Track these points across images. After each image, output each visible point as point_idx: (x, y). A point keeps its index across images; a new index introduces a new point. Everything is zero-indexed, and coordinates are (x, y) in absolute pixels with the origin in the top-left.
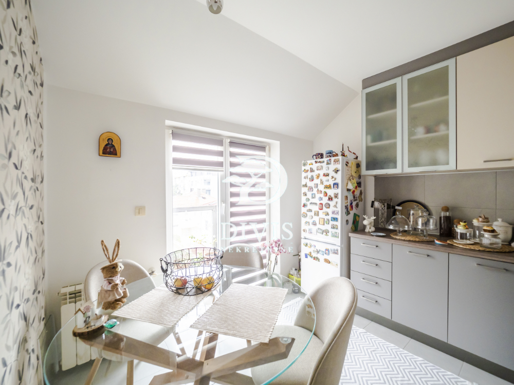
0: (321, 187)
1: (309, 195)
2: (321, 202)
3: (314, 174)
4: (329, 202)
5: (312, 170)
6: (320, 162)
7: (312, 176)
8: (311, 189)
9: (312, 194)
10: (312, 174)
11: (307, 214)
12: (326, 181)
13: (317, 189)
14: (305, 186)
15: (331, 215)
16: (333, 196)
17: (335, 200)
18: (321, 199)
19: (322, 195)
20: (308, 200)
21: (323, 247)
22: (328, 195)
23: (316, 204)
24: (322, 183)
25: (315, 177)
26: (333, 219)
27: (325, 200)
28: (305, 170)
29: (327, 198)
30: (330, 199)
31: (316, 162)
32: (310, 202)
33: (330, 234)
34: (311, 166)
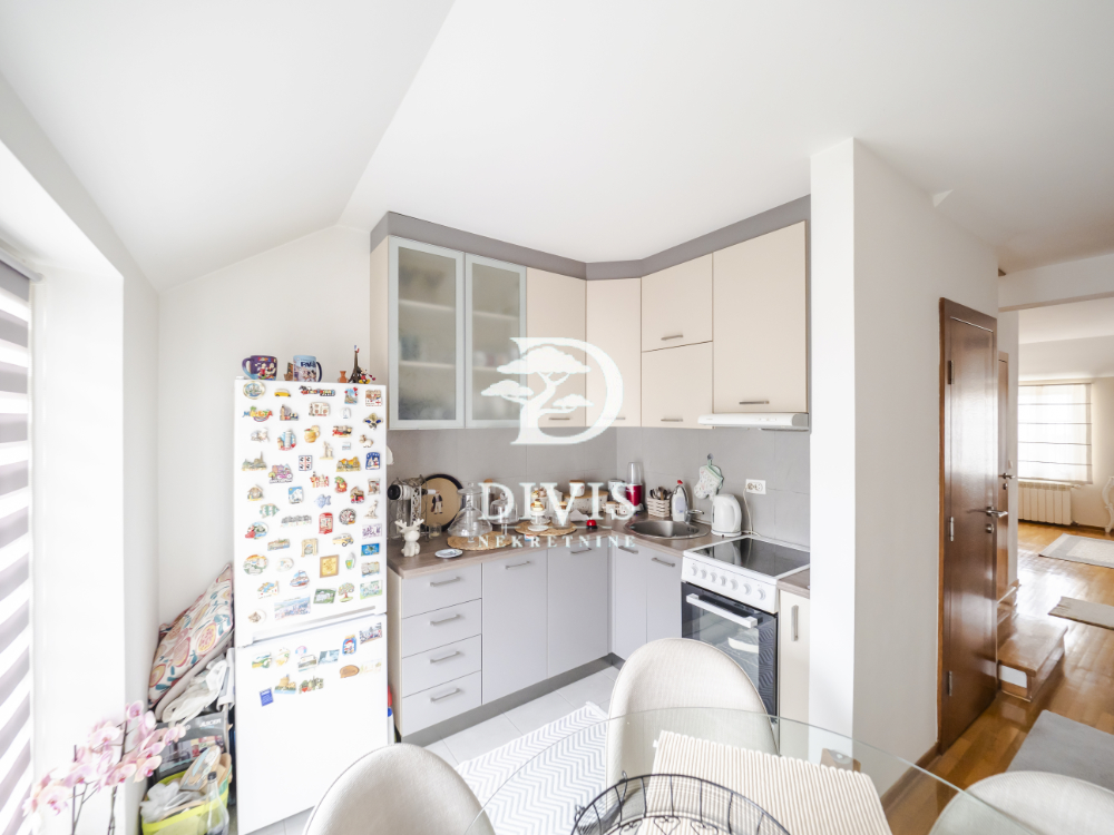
0: (327, 468)
1: (277, 493)
2: (327, 509)
3: (299, 427)
4: (356, 507)
5: (288, 415)
6: (321, 392)
7: (292, 434)
8: (281, 473)
9: (291, 491)
10: (291, 424)
11: (265, 559)
12: (344, 448)
13: (309, 474)
14: (259, 464)
15: (360, 540)
16: (365, 488)
17: (370, 499)
18: (325, 500)
19: (330, 490)
20: (271, 510)
21: (333, 639)
22: (349, 488)
23: (307, 518)
24: (328, 453)
25: (301, 437)
26: (367, 549)
27: (342, 502)
28: (253, 408)
29: (347, 496)
30: (358, 497)
31: (305, 391)
32: (280, 515)
33: (356, 594)
34: (284, 400)
